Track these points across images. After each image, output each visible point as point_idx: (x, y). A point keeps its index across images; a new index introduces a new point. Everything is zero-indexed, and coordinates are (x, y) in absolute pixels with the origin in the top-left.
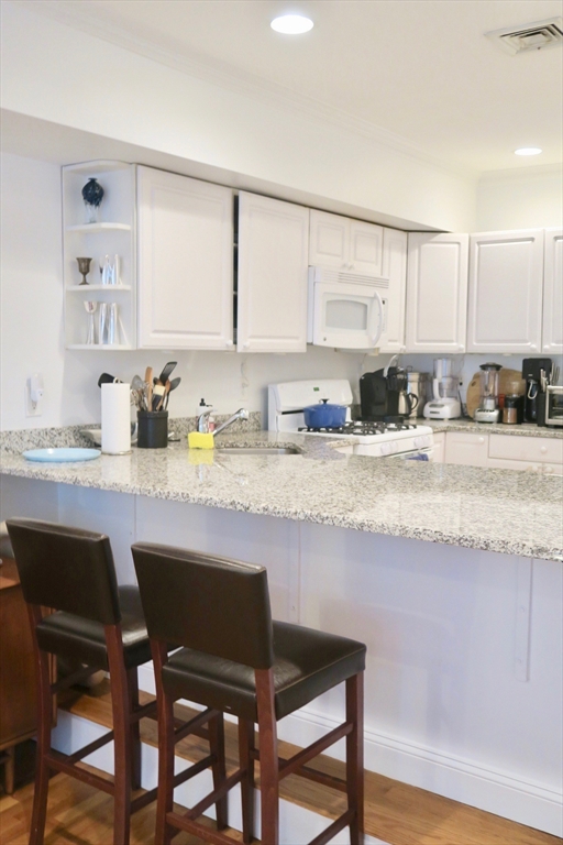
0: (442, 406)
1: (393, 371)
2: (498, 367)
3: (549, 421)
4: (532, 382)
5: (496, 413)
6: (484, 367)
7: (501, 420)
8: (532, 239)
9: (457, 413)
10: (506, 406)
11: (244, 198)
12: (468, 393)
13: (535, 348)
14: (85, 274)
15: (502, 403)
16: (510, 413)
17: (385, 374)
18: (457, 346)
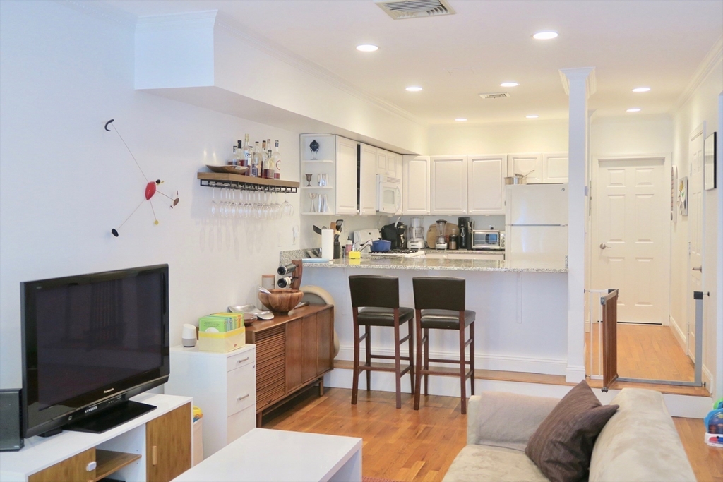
0: (417, 242)
1: (399, 224)
2: (445, 222)
3: (473, 247)
4: (463, 229)
5: (446, 245)
6: (438, 222)
7: (448, 248)
8: (462, 160)
9: (423, 246)
10: (451, 240)
11: (363, 147)
12: (427, 236)
13: (463, 212)
14: (309, 181)
15: (449, 240)
16: (453, 244)
17: (396, 226)
18: (426, 211)
